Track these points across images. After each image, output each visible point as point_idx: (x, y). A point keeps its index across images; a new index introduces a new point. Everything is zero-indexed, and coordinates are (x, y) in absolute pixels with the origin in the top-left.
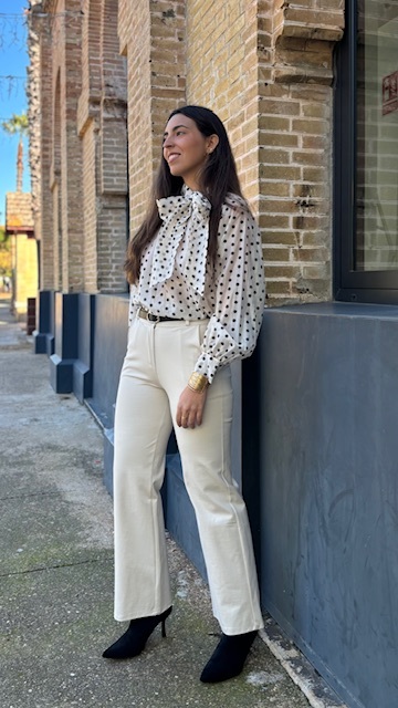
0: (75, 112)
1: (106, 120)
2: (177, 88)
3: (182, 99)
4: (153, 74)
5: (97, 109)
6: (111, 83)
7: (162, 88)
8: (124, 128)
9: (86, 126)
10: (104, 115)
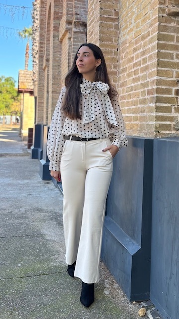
0: (58, 28)
1: (75, 33)
2: (114, 17)
3: (117, 23)
4: (101, 9)
5: (70, 27)
6: (78, 13)
7: (106, 16)
8: (84, 37)
9: (64, 36)
10: (74, 30)
